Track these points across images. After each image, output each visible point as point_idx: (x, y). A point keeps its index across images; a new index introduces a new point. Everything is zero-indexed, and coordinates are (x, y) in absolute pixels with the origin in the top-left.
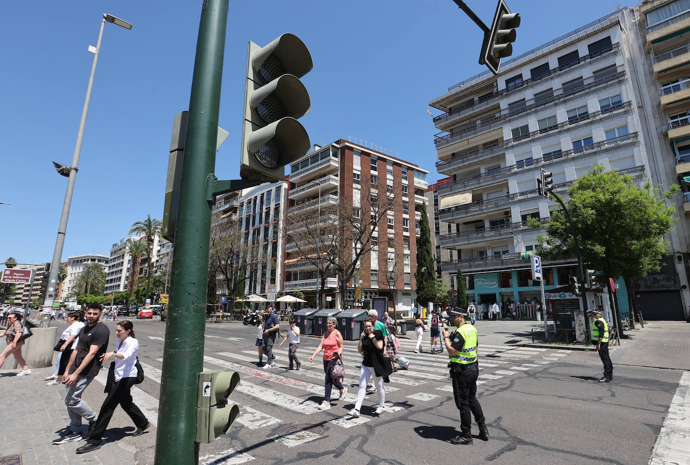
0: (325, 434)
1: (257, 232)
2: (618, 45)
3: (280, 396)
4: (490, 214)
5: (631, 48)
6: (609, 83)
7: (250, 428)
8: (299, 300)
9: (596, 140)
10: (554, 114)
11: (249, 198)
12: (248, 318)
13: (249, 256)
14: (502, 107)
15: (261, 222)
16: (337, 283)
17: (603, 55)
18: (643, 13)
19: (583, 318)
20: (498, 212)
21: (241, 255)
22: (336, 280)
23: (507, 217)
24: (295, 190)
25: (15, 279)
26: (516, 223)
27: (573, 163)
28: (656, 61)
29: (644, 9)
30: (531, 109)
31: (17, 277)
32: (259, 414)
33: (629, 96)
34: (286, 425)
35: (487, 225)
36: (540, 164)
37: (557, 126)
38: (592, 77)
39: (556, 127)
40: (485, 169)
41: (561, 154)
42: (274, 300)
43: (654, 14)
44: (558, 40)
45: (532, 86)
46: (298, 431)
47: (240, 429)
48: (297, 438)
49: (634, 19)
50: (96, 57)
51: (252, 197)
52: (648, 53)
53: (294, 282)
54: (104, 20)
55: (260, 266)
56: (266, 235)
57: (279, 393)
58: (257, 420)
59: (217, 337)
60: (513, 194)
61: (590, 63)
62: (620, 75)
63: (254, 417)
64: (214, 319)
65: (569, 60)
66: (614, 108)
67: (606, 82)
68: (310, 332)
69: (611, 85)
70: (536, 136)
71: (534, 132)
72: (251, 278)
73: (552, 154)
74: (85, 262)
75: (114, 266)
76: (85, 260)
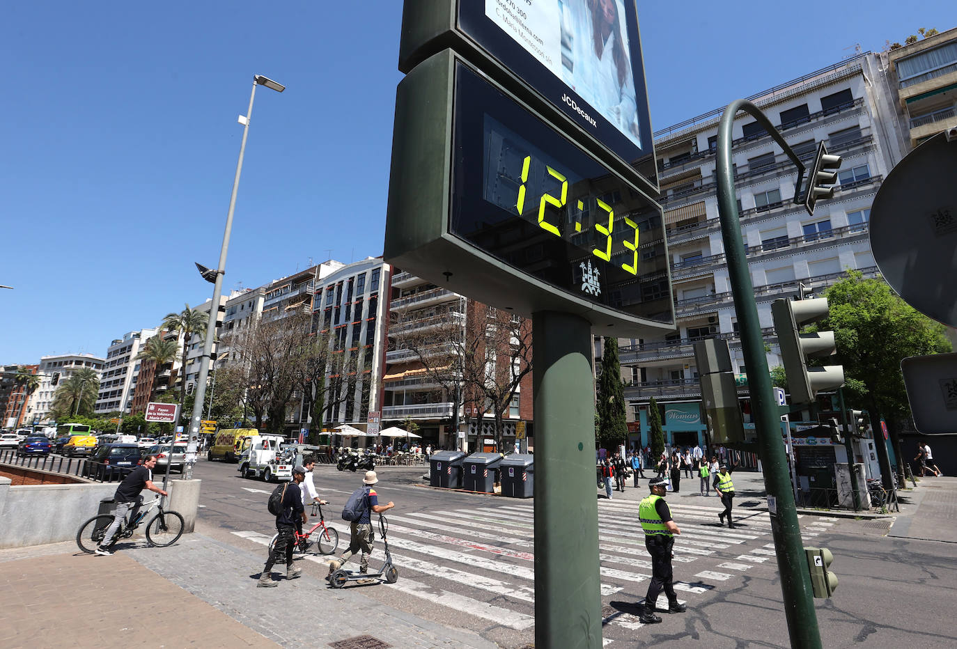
1: (342, 332)
2: (861, 100)
4: (688, 320)
5: (878, 108)
6: (851, 150)
8: (409, 435)
9: (835, 224)
10: (776, 187)
11: (331, 283)
12: (344, 460)
14: (704, 174)
15: (348, 318)
17: (842, 112)
18: (894, 61)
19: (847, 475)
20: (699, 317)
23: (712, 325)
24: (401, 275)
26: (726, 334)
27: (803, 255)
28: (913, 125)
29: (894, 57)
30: (744, 179)
33: (879, 168)
35: (684, 335)
36: (759, 254)
37: (781, 203)
38: (828, 140)
39: (780, 204)
40: (680, 256)
41: (787, 241)
42: (377, 434)
43: (908, 64)
44: (780, 88)
45: (745, 148)
49: (881, 68)
51: (336, 282)
52: (901, 113)
53: (398, 408)
55: (345, 383)
56: (356, 337)
60: (721, 294)
61: (825, 122)
62: (865, 140)
65: (796, 116)
66: (859, 184)
67: (848, 149)
69: (854, 153)
70: (753, 216)
71: (749, 210)
73: (775, 241)
74: (65, 366)
75: (111, 373)
76: (66, 363)
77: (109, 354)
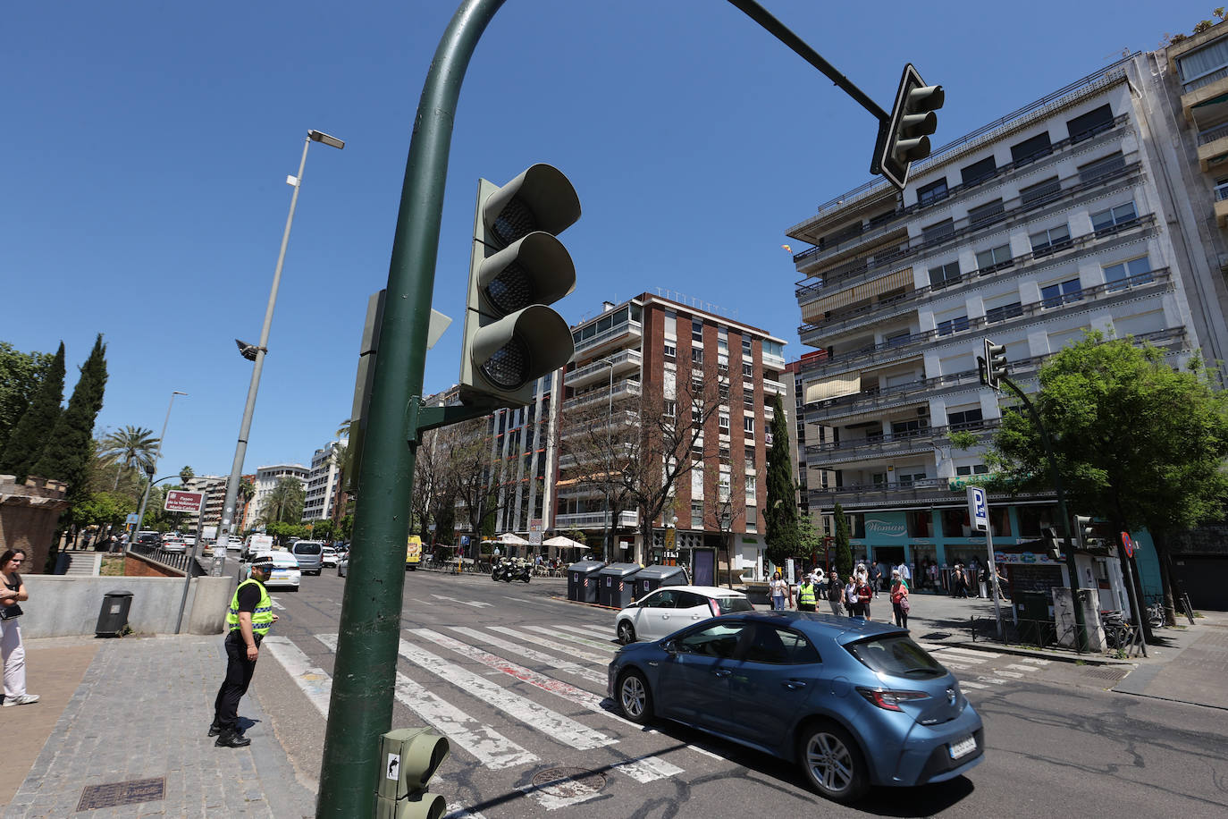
0: (608, 791)
1: (516, 436)
2: (1125, 117)
3: (540, 712)
4: (891, 411)
5: (1151, 124)
6: (1109, 184)
7: (489, 766)
8: (577, 545)
9: (1086, 283)
10: (1005, 242)
12: (499, 570)
13: (503, 475)
14: (911, 234)
15: (521, 421)
16: (637, 519)
17: (1096, 137)
18: (1174, 58)
19: (1070, 603)
20: (905, 409)
21: (492, 472)
22: (636, 514)
23: (921, 417)
24: (573, 372)
25: (182, 506)
26: (939, 428)
27: (1042, 325)
28: (1203, 141)
29: (1174, 53)
30: (963, 235)
31: (185, 503)
32: (505, 743)
33: (1150, 204)
34: (545, 766)
35: (887, 430)
36: (982, 328)
37: (1011, 261)
38: (1077, 175)
39: (1010, 263)
40: (883, 336)
41: (1020, 309)
42: (539, 544)
43: (1196, 59)
44: (1011, 117)
45: (964, 197)
46: (564, 781)
47: (474, 768)
48: (562, 794)
49: (1156, 71)
50: (296, 190)
52: (1185, 128)
53: (571, 516)
54: (309, 139)
55: (519, 490)
56: (529, 441)
57: (538, 706)
58: (501, 754)
59: (451, 599)
60: (933, 379)
61: (1072, 152)
62: (1130, 169)
63: (497, 746)
64: (451, 568)
65: (1033, 149)
66: (1121, 228)
67: (1104, 183)
68: (593, 597)
69: (1114, 188)
70: (974, 281)
71: (969, 274)
72: (505, 508)
73: (1004, 310)
74: (278, 476)
75: (315, 481)
76: (278, 473)
77: (313, 463)
